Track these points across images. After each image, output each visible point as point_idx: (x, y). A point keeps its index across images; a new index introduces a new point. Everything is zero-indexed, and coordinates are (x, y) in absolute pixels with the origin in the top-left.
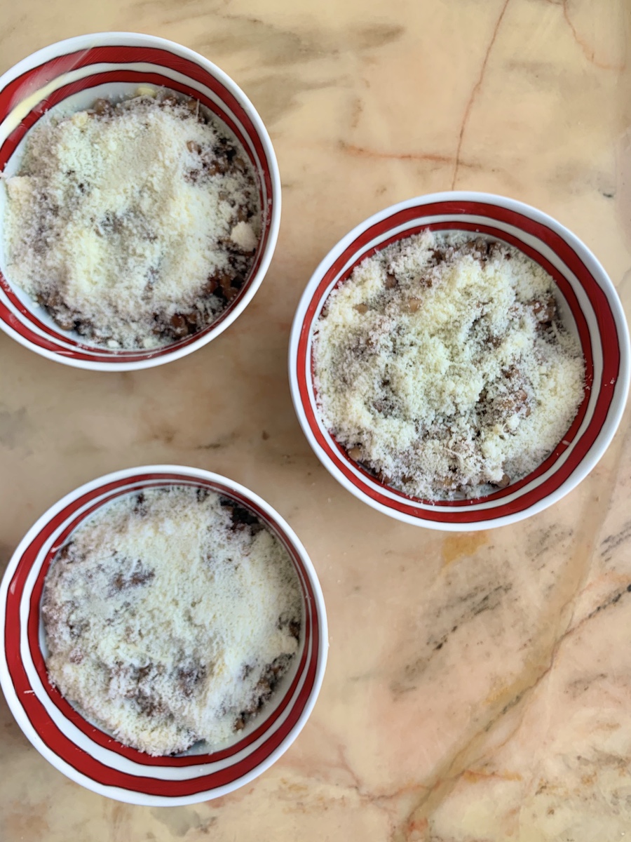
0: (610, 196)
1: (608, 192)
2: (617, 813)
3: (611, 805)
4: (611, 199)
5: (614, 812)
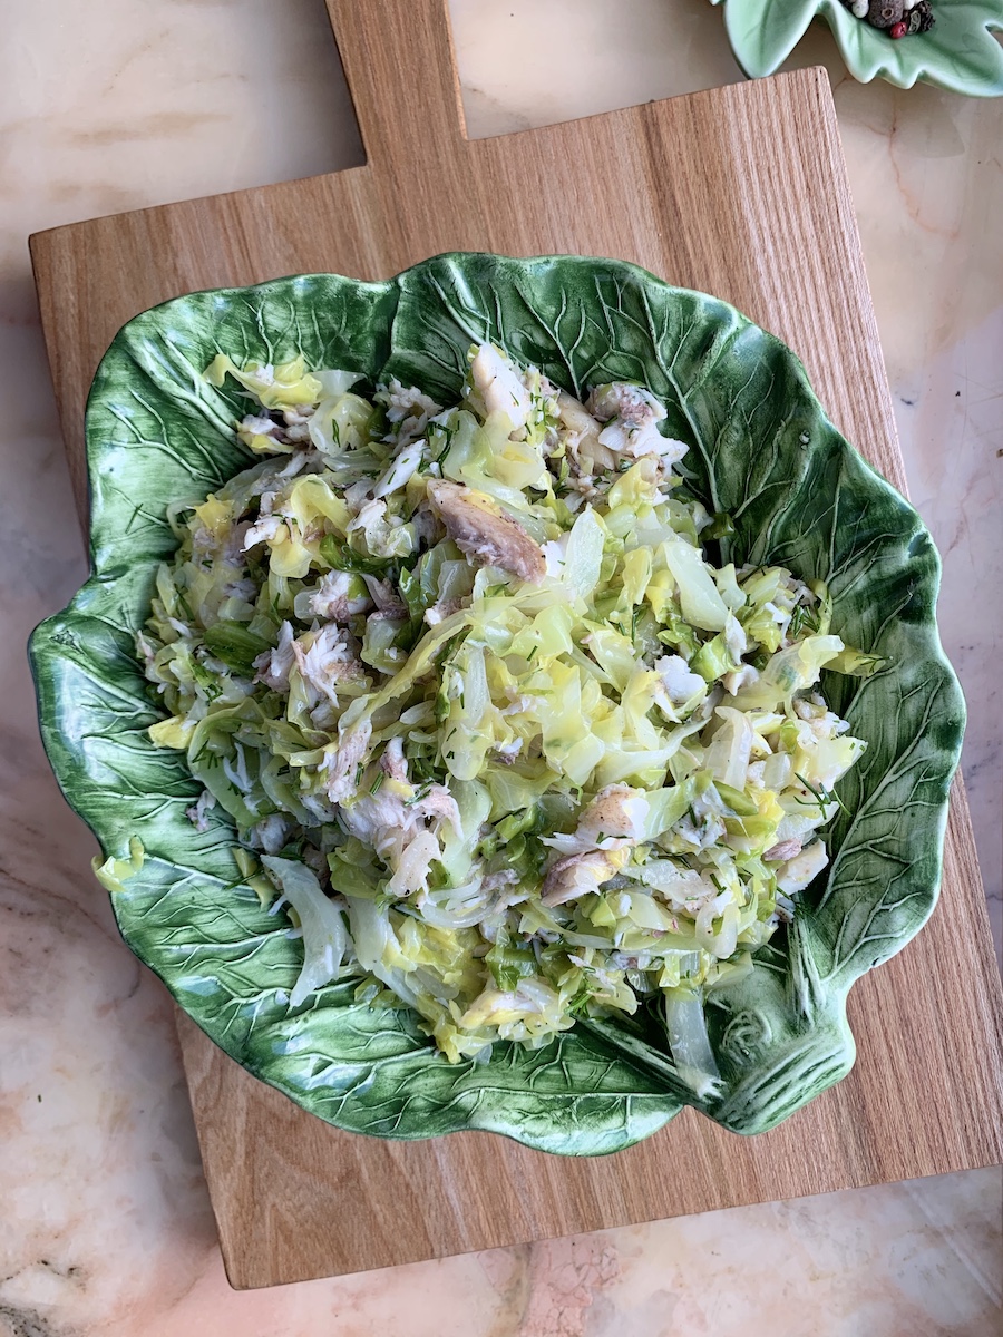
0: (909, 403)
1: (908, 399)
2: (784, 1227)
3: (778, 1217)
4: (910, 406)
5: (780, 1225)
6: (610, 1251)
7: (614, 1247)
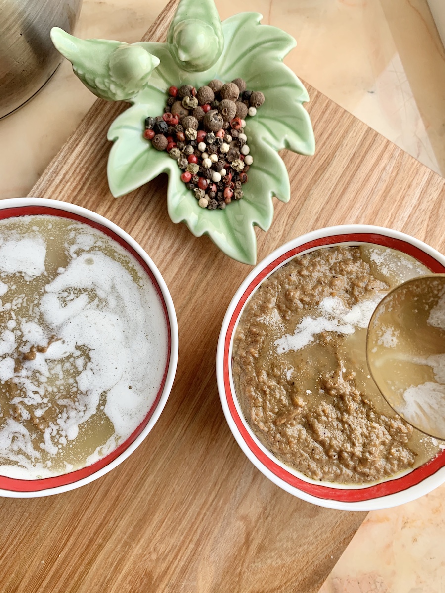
6: (379, 579)
7: (380, 576)
